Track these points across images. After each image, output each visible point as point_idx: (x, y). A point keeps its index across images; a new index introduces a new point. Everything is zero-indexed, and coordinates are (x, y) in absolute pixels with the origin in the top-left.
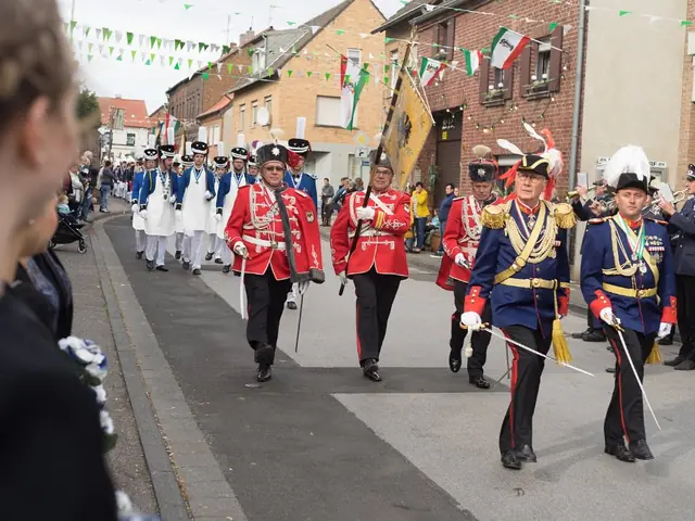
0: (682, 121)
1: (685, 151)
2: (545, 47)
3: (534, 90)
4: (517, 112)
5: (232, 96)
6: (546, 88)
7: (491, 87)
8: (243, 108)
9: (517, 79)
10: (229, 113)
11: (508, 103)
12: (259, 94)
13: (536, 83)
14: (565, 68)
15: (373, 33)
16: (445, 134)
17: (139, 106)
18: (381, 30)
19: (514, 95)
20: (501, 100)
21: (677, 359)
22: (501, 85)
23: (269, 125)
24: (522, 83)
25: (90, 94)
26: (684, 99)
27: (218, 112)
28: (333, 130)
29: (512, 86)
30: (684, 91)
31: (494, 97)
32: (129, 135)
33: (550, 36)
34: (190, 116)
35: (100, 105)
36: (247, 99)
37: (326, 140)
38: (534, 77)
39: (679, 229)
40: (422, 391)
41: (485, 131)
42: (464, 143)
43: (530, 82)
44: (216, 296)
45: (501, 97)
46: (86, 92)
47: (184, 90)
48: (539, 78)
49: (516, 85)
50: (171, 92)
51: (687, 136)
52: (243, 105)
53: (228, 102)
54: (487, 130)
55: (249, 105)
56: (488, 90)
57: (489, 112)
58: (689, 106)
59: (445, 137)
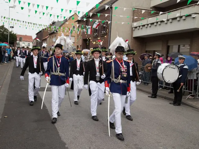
2: (105, 26)
3: (102, 35)
5: (49, 35)
6: (104, 34)
9: (99, 32)
10: (48, 39)
12: (54, 35)
14: (107, 30)
15: (75, 22)
17: (31, 37)
18: (77, 21)
19: (99, 36)
20: (97, 37)
22: (97, 33)
25: (14, 34)
27: (46, 39)
29: (99, 34)
30: (131, 35)
31: (95, 36)
35: (17, 36)
36: (51, 36)
38: (102, 32)
42: (90, 46)
43: (102, 33)
46: (13, 33)
47: (39, 34)
48: (103, 32)
50: (37, 34)
52: (51, 37)
53: (48, 36)
54: (94, 43)
55: (52, 37)
56: (94, 34)
57: (95, 39)
58: (132, 38)
59: (88, 44)
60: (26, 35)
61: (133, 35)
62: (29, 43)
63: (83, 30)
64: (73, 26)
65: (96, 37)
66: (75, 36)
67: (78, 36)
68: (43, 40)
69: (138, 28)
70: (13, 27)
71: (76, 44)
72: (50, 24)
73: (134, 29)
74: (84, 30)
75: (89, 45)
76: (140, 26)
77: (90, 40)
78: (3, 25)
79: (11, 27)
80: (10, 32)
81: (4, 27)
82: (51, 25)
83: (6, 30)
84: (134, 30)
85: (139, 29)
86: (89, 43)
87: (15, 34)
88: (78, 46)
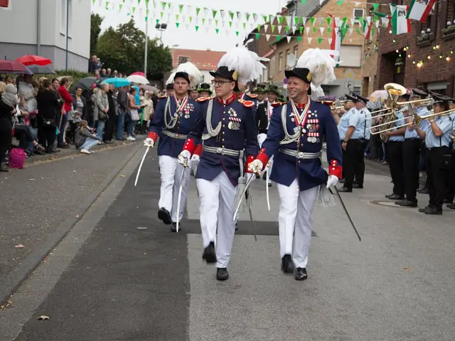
3: (448, 33)
4: (438, 50)
5: (275, 48)
7: (423, 32)
8: (282, 55)
9: (439, 25)
10: (273, 59)
11: (433, 43)
12: (290, 46)
13: (450, 27)
16: (399, 68)
19: (437, 38)
20: (430, 41)
22: (429, 30)
24: (442, 27)
25: (164, 47)
29: (436, 30)
31: (424, 40)
36: (283, 49)
38: (449, 23)
42: (406, 75)
43: (447, 26)
45: (428, 39)
46: (162, 46)
49: (438, 29)
52: (280, 53)
53: (273, 51)
54: (420, 65)
55: (284, 53)
56: (419, 34)
57: (421, 51)
59: (399, 72)
60: (208, 51)
63: (381, 23)
64: (356, 11)
65: (426, 45)
66: (361, 46)
67: (369, 44)
70: (164, 26)
71: (362, 74)
72: (283, 9)
74: (385, 21)
75: (402, 73)
77: (404, 54)
78: (132, 21)
79: (158, 27)
80: (152, 44)
81: (135, 26)
82: (285, 12)
83: (138, 35)
86: (403, 67)
87: (167, 48)
88: (367, 79)
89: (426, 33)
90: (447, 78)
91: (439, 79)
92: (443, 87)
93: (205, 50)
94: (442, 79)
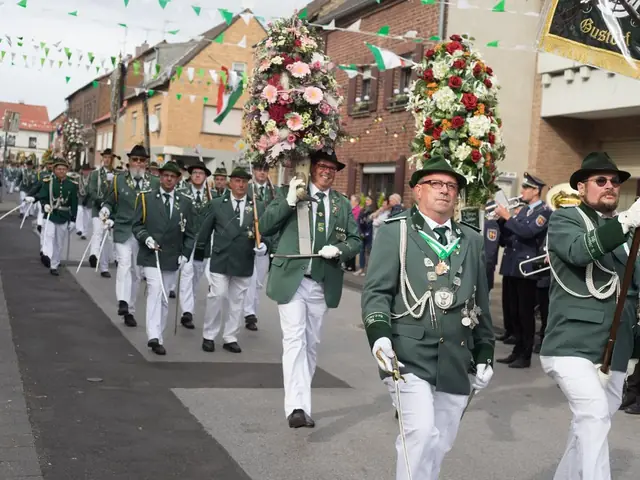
0: (532, 135)
1: (534, 162)
3: (397, 103)
4: (381, 123)
7: (358, 99)
8: (135, 115)
9: (381, 92)
10: (123, 119)
11: (374, 115)
12: (149, 103)
13: (399, 96)
17: (39, 112)
19: (380, 106)
20: (369, 110)
21: (511, 356)
22: (367, 98)
23: (158, 132)
24: (386, 96)
26: (533, 113)
28: (220, 137)
29: (377, 99)
30: (533, 107)
31: (361, 109)
32: (31, 139)
33: (411, 53)
34: (87, 122)
37: (212, 146)
38: (396, 91)
39: (514, 233)
40: (261, 386)
41: (352, 140)
43: (393, 95)
44: (83, 291)
45: (366, 109)
47: (82, 98)
48: (402, 92)
49: (381, 97)
50: (70, 99)
51: (536, 148)
52: (135, 112)
55: (139, 113)
56: (355, 102)
57: (355, 122)
58: (539, 122)
60: (22, 104)
61: (540, 106)
62: (33, 135)
65: (363, 115)
68: (98, 124)
69: (568, 75)
73: (546, 79)
76: (576, 70)
84: (548, 86)
85: (570, 82)
89: (363, 100)
90: (395, 159)
91: (383, 160)
92: (391, 170)
93: (17, 102)
94: (387, 160)
